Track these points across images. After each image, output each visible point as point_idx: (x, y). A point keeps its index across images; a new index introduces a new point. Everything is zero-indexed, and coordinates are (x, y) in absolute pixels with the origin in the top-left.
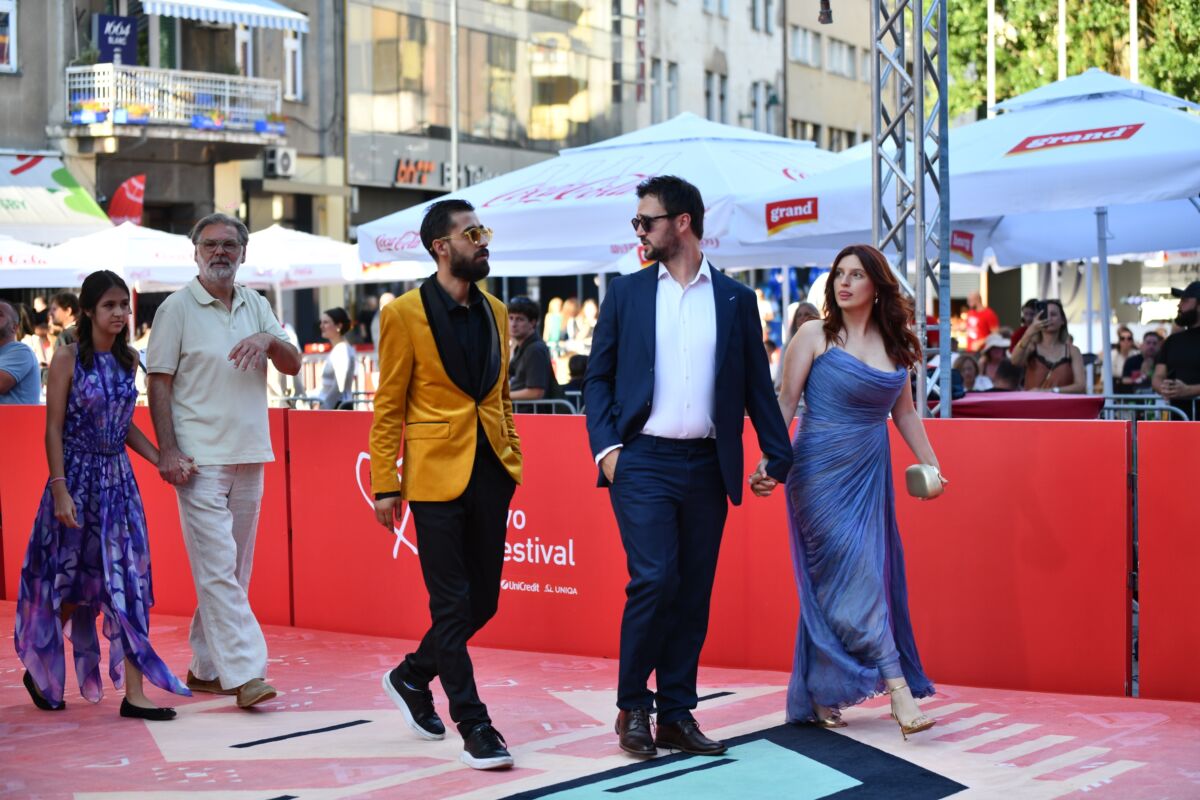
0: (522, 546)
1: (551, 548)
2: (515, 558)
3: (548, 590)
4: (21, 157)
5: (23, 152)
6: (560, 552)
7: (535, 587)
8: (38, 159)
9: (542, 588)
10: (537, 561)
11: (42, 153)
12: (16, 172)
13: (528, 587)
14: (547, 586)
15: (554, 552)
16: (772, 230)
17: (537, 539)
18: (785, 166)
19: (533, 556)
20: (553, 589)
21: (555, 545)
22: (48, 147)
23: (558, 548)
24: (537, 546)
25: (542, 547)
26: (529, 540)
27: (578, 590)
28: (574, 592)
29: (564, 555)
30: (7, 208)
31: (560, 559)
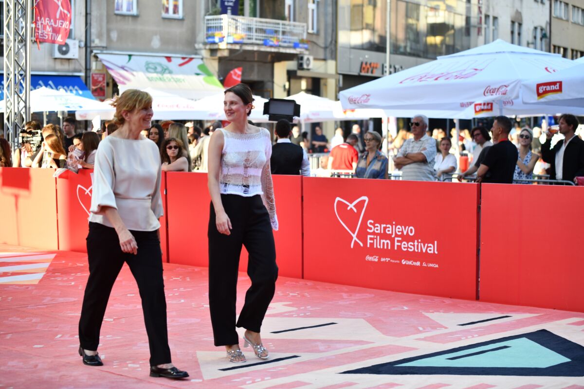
0: (412, 244)
1: (426, 245)
2: (409, 250)
3: (424, 265)
4: (183, 58)
5: (184, 56)
6: (431, 247)
7: (418, 264)
8: (191, 59)
9: (421, 264)
10: (419, 251)
11: (193, 56)
12: (181, 65)
13: (415, 263)
14: (424, 263)
15: (428, 247)
16: (539, 97)
17: (420, 241)
18: (546, 67)
19: (418, 249)
20: (427, 265)
21: (428, 244)
22: (196, 54)
23: (430, 245)
24: (420, 244)
25: (422, 244)
26: (416, 241)
27: (438, 266)
28: (437, 266)
29: (432, 248)
30: (176, 82)
31: (430, 250)
